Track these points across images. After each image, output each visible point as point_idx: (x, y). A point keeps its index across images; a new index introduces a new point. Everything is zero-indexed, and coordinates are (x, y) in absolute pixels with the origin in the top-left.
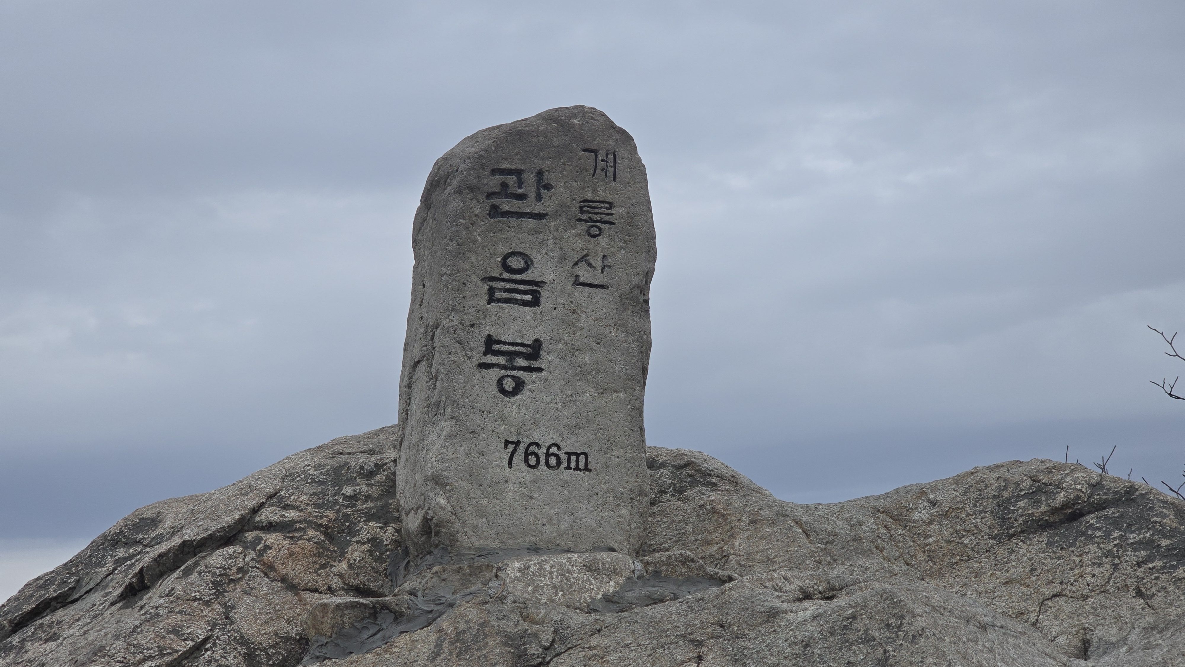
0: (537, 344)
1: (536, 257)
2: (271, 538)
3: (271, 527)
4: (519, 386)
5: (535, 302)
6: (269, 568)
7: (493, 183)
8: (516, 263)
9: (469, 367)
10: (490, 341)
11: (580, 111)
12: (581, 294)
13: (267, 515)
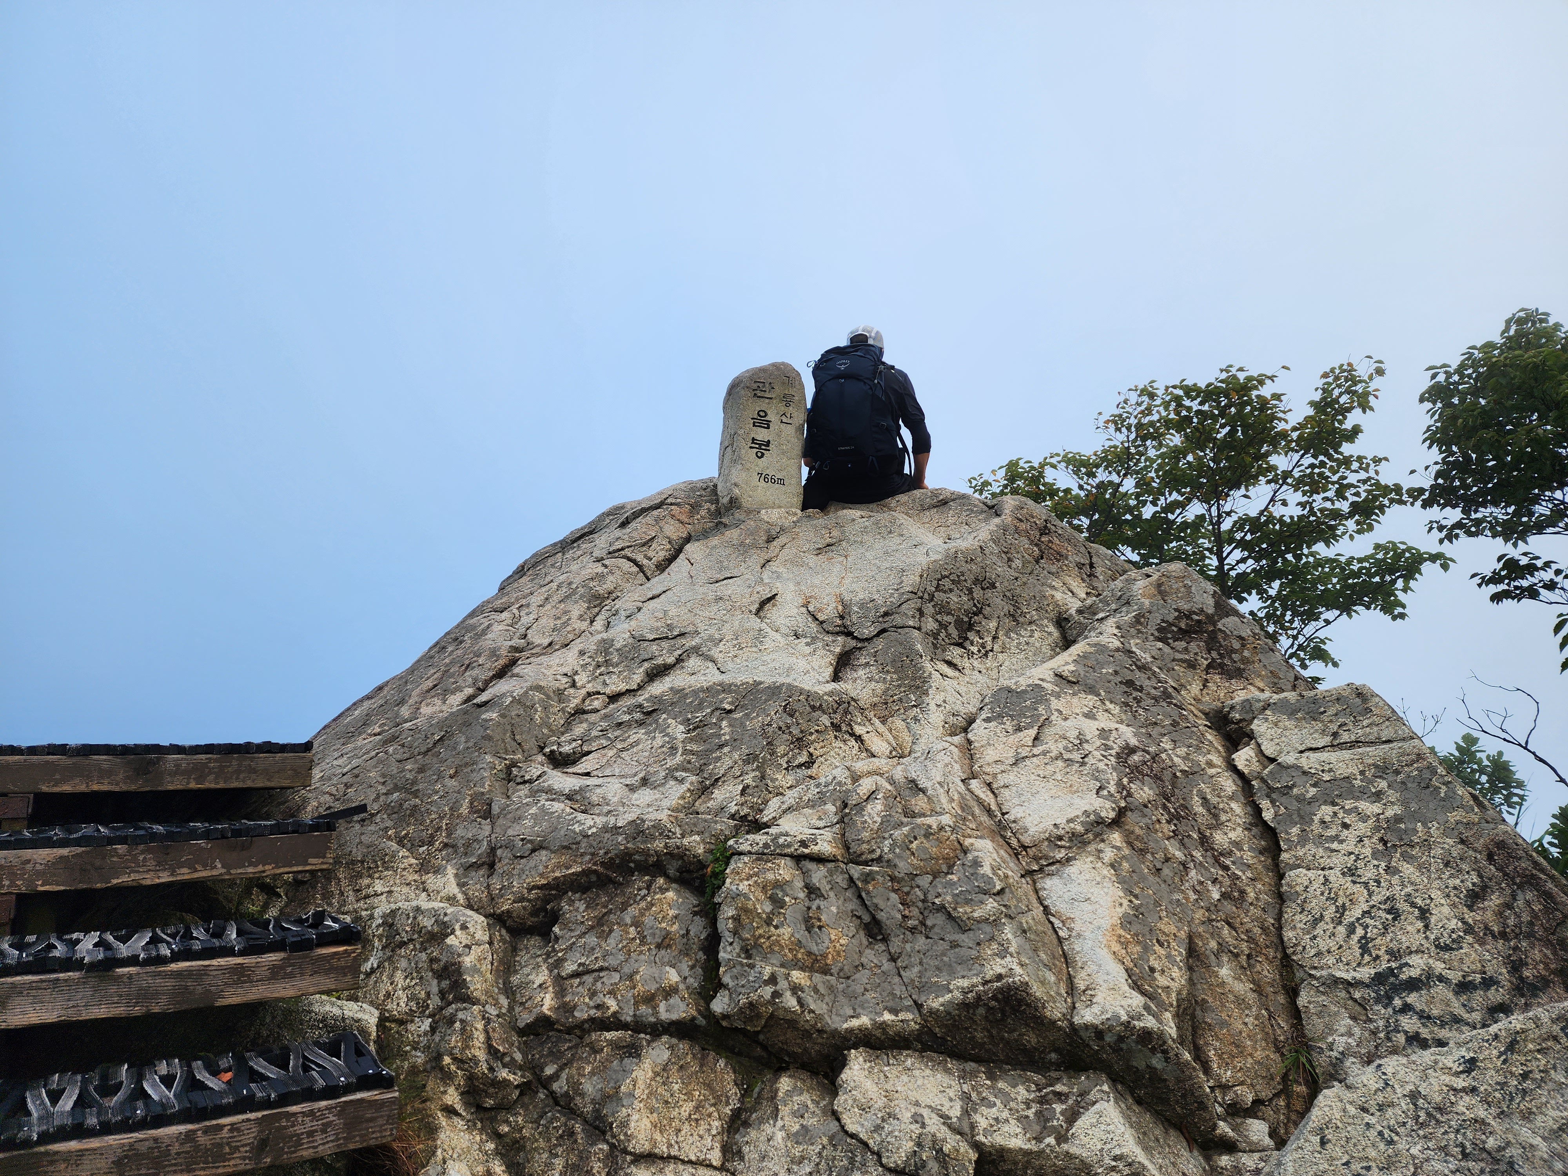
0: (769, 442)
1: (769, 412)
2: (673, 507)
3: (671, 504)
4: (763, 455)
5: (768, 428)
6: (673, 516)
7: (755, 386)
8: (762, 414)
9: (747, 447)
10: (753, 439)
11: (783, 364)
12: (783, 426)
13: (669, 501)
